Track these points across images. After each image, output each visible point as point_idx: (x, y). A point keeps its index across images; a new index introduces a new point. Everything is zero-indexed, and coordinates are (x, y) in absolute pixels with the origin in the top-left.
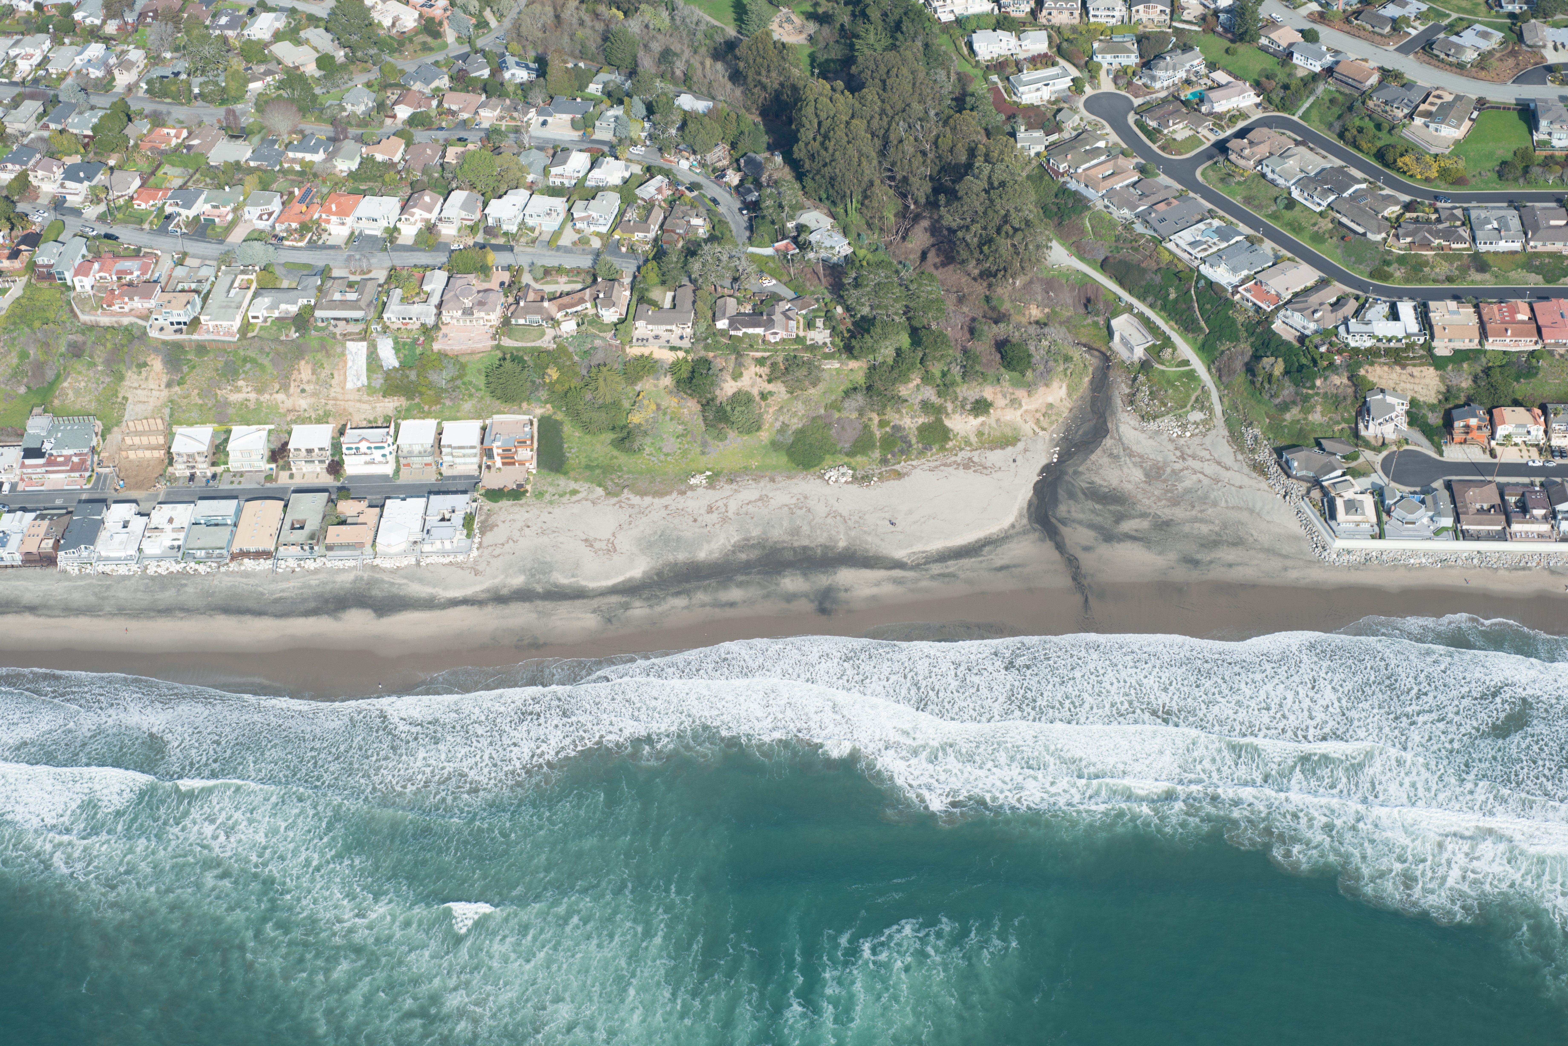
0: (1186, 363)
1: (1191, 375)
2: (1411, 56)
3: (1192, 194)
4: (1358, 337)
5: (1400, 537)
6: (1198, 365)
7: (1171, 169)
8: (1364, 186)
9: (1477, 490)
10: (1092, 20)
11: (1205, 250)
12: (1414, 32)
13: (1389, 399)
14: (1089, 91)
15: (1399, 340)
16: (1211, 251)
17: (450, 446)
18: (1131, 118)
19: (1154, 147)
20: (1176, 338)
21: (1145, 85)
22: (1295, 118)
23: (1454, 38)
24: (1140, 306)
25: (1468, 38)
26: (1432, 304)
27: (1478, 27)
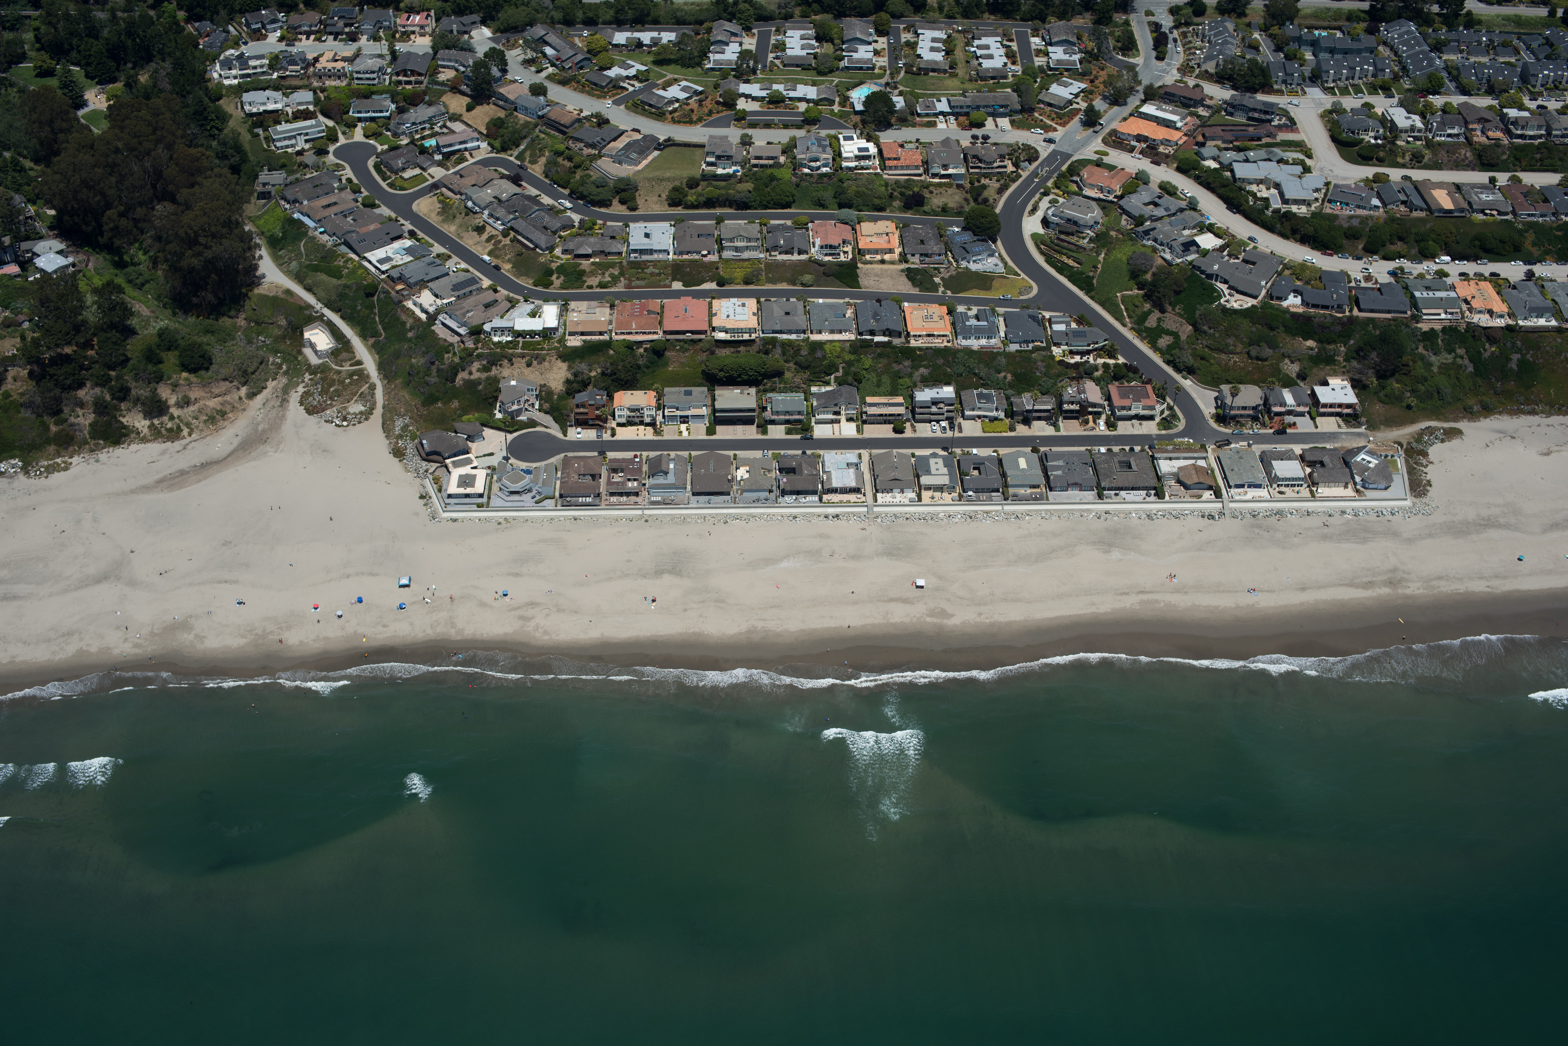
0: (360, 363)
1: (363, 373)
2: (622, 107)
3: (402, 221)
4: (500, 333)
5: (502, 507)
6: (370, 364)
7: (390, 201)
9: (583, 463)
10: (356, 82)
12: (631, 89)
13: (520, 385)
15: (538, 334)
18: (371, 163)
19: (384, 185)
20: (356, 341)
22: (512, 159)
23: (661, 92)
24: (330, 315)
25: (674, 92)
26: (575, 306)
27: (684, 83)
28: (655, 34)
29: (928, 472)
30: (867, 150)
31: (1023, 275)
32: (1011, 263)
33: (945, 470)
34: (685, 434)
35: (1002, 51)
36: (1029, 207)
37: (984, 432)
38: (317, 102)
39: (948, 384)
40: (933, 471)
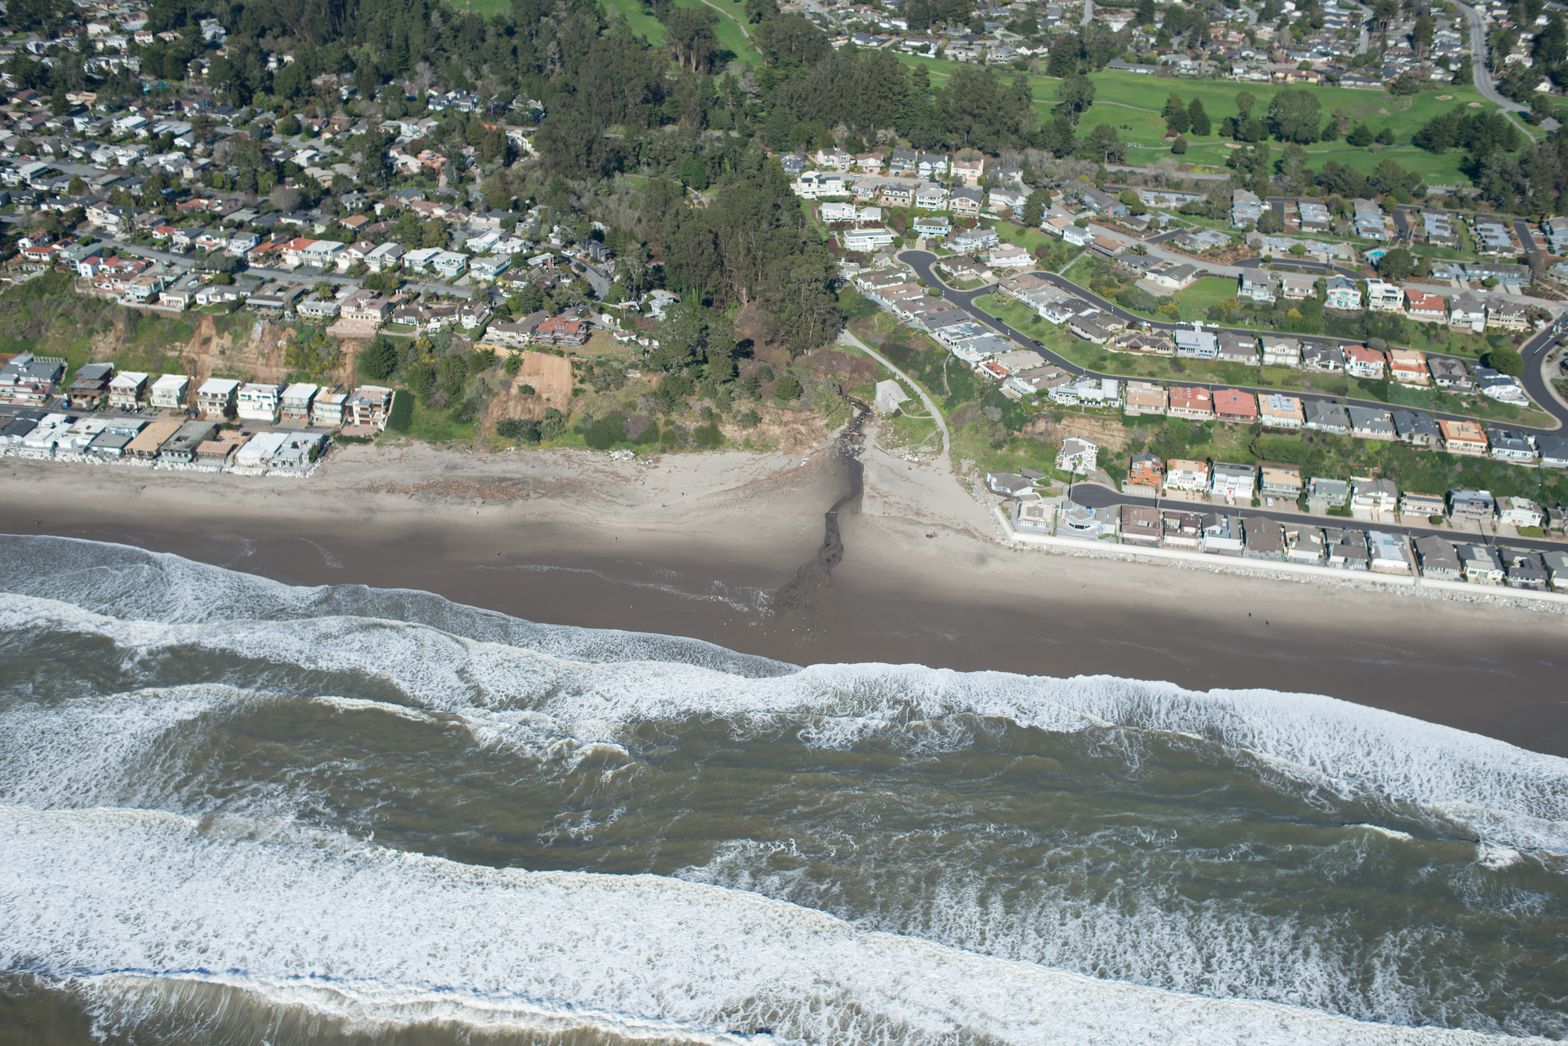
0: (928, 414)
1: (931, 423)
2: (1156, 244)
3: (963, 311)
4: (1064, 398)
5: (1068, 536)
6: (937, 415)
7: (953, 296)
8: (1098, 312)
9: (1141, 511)
10: (918, 205)
11: (959, 339)
12: (1163, 232)
13: (1082, 442)
14: (905, 248)
15: (1098, 403)
17: (320, 402)
18: (932, 266)
19: (945, 284)
20: (924, 397)
21: (948, 247)
22: (1057, 274)
24: (900, 374)
25: (1204, 237)
26: (1132, 383)
27: (1212, 232)
29: (1473, 557)
30: (1393, 292)
31: (1545, 412)
32: (1532, 399)
33: (1489, 558)
34: (1232, 502)
35: (1505, 236)
36: (1546, 358)
37: (1519, 534)
38: (884, 216)
39: (1483, 489)
40: (1478, 557)
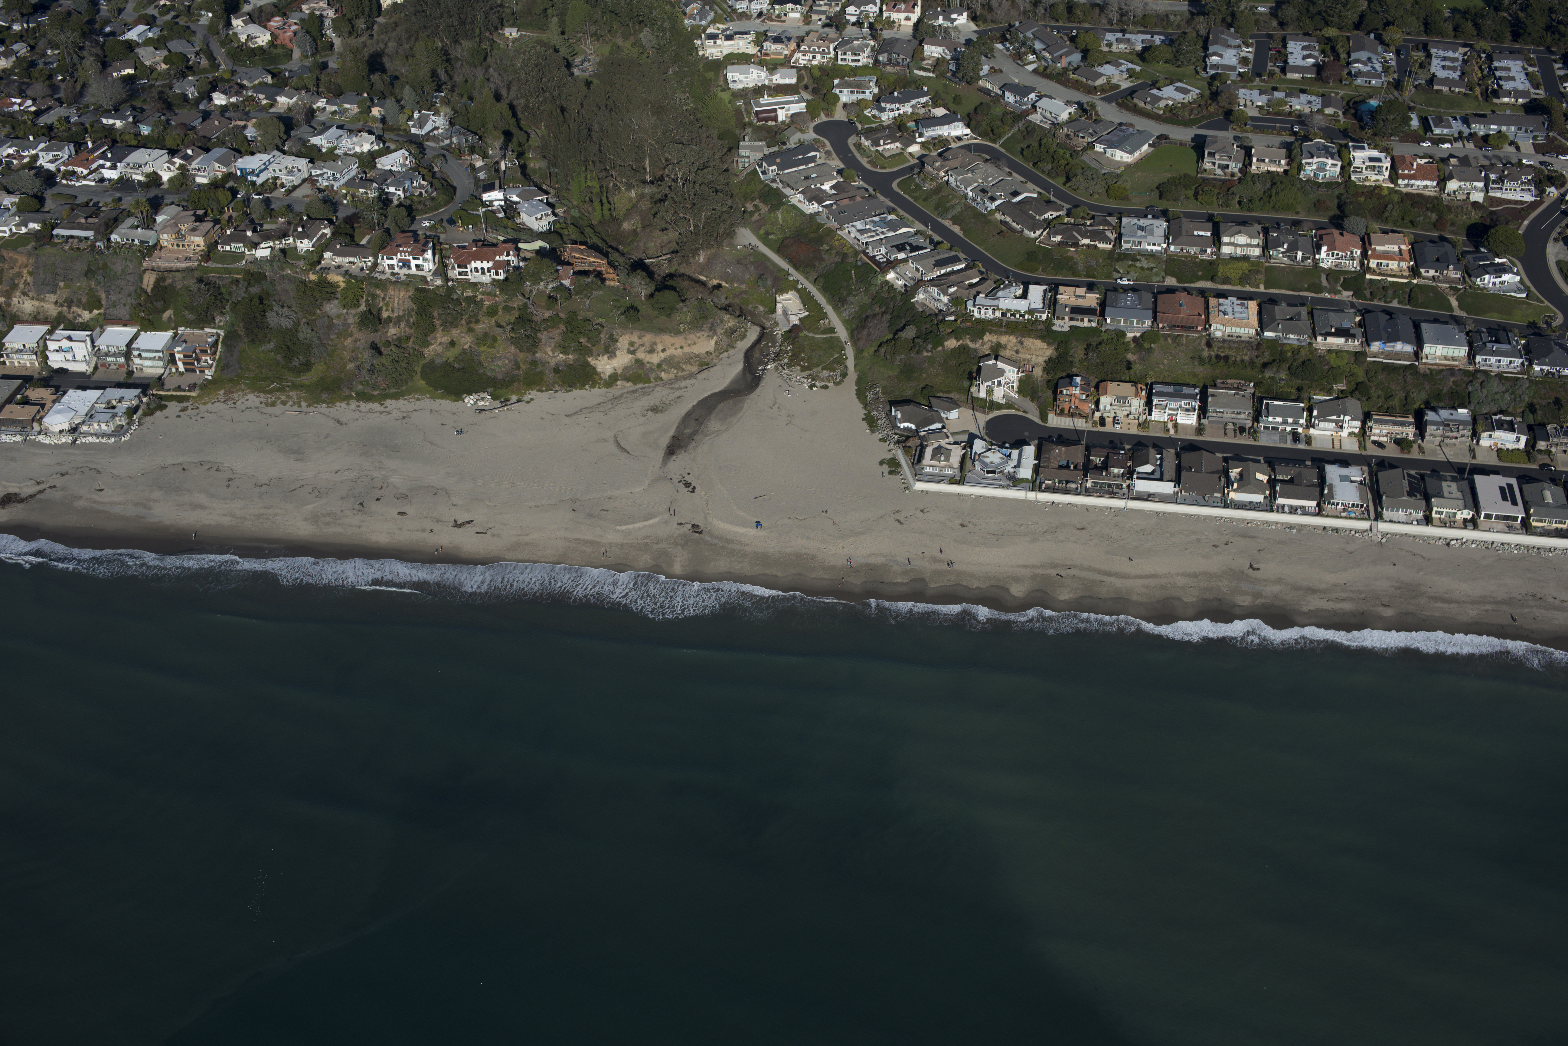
0: (832, 331)
1: (834, 341)
2: (1114, 104)
3: (880, 197)
4: (983, 311)
5: (977, 483)
6: (842, 333)
7: (870, 178)
8: (1035, 195)
9: (1064, 449)
10: (840, 62)
11: (873, 236)
12: (1123, 87)
13: (1000, 365)
14: (823, 118)
15: (1022, 316)
16: (877, 238)
17: (138, 349)
19: (864, 162)
20: (828, 309)
21: (874, 116)
22: (997, 146)
23: (1155, 91)
24: (803, 283)
25: (1168, 92)
26: (1062, 289)
27: (1179, 84)
28: (1148, 37)
29: (1440, 495)
30: (1379, 160)
31: (1546, 303)
32: (1533, 289)
33: (1459, 495)
34: (1172, 432)
35: (1523, 76)
36: (1554, 234)
37: (1500, 460)
38: (800, 78)
39: (1461, 406)
40: (1446, 494)
